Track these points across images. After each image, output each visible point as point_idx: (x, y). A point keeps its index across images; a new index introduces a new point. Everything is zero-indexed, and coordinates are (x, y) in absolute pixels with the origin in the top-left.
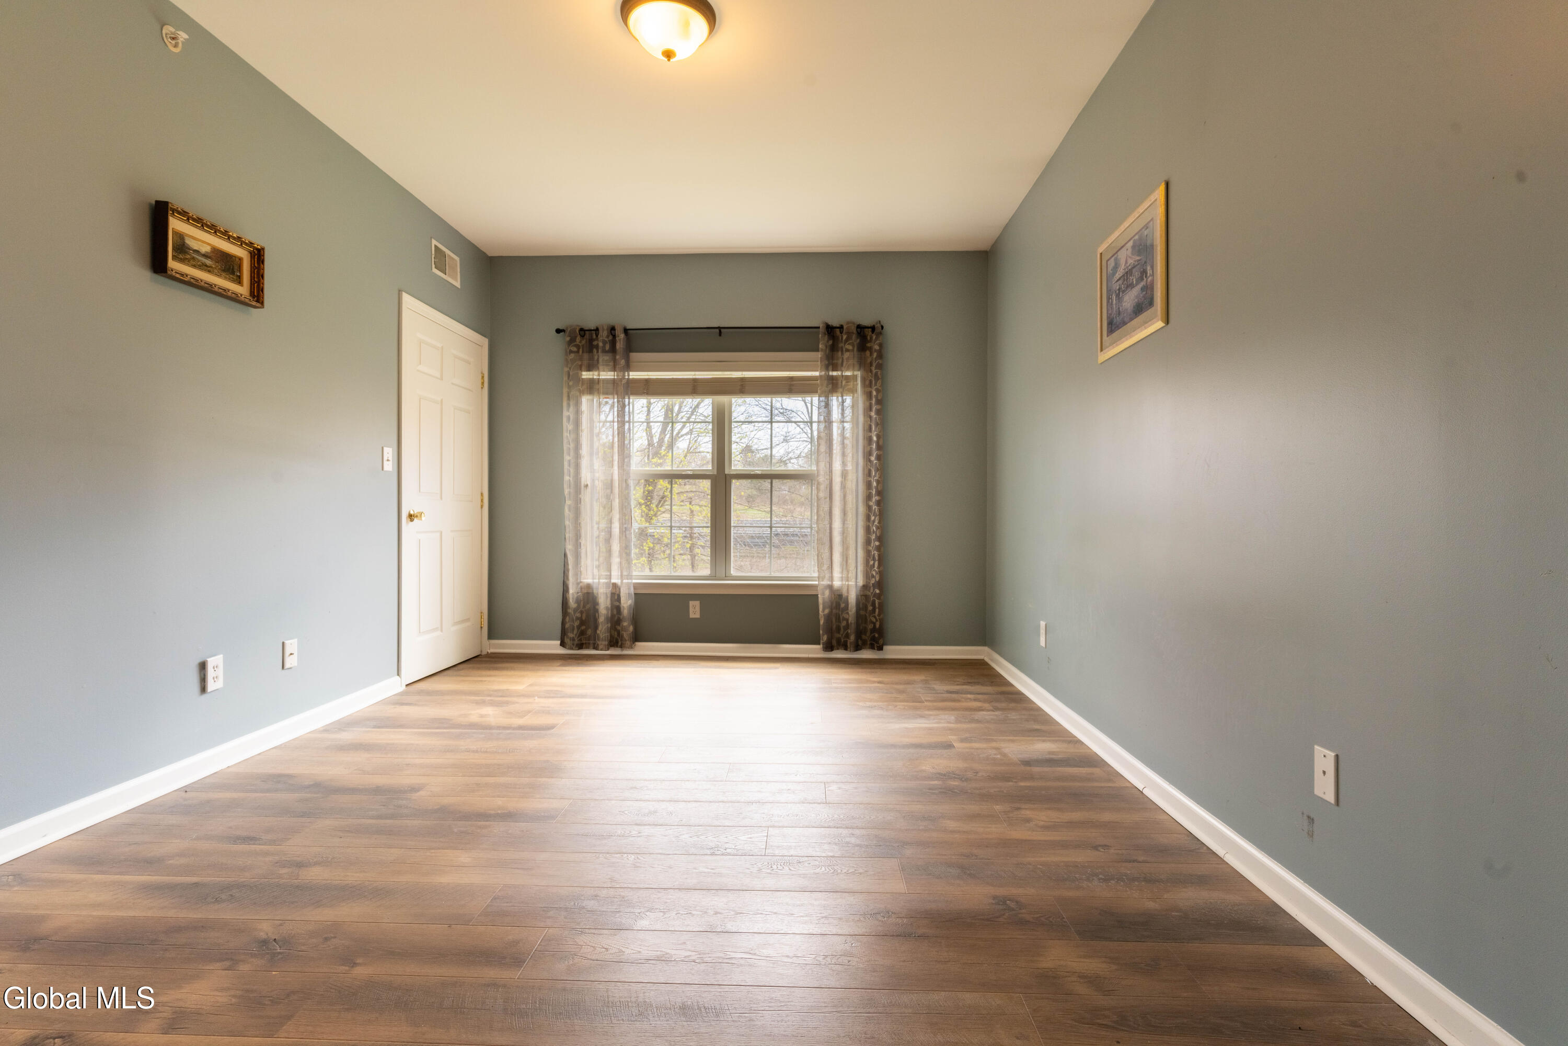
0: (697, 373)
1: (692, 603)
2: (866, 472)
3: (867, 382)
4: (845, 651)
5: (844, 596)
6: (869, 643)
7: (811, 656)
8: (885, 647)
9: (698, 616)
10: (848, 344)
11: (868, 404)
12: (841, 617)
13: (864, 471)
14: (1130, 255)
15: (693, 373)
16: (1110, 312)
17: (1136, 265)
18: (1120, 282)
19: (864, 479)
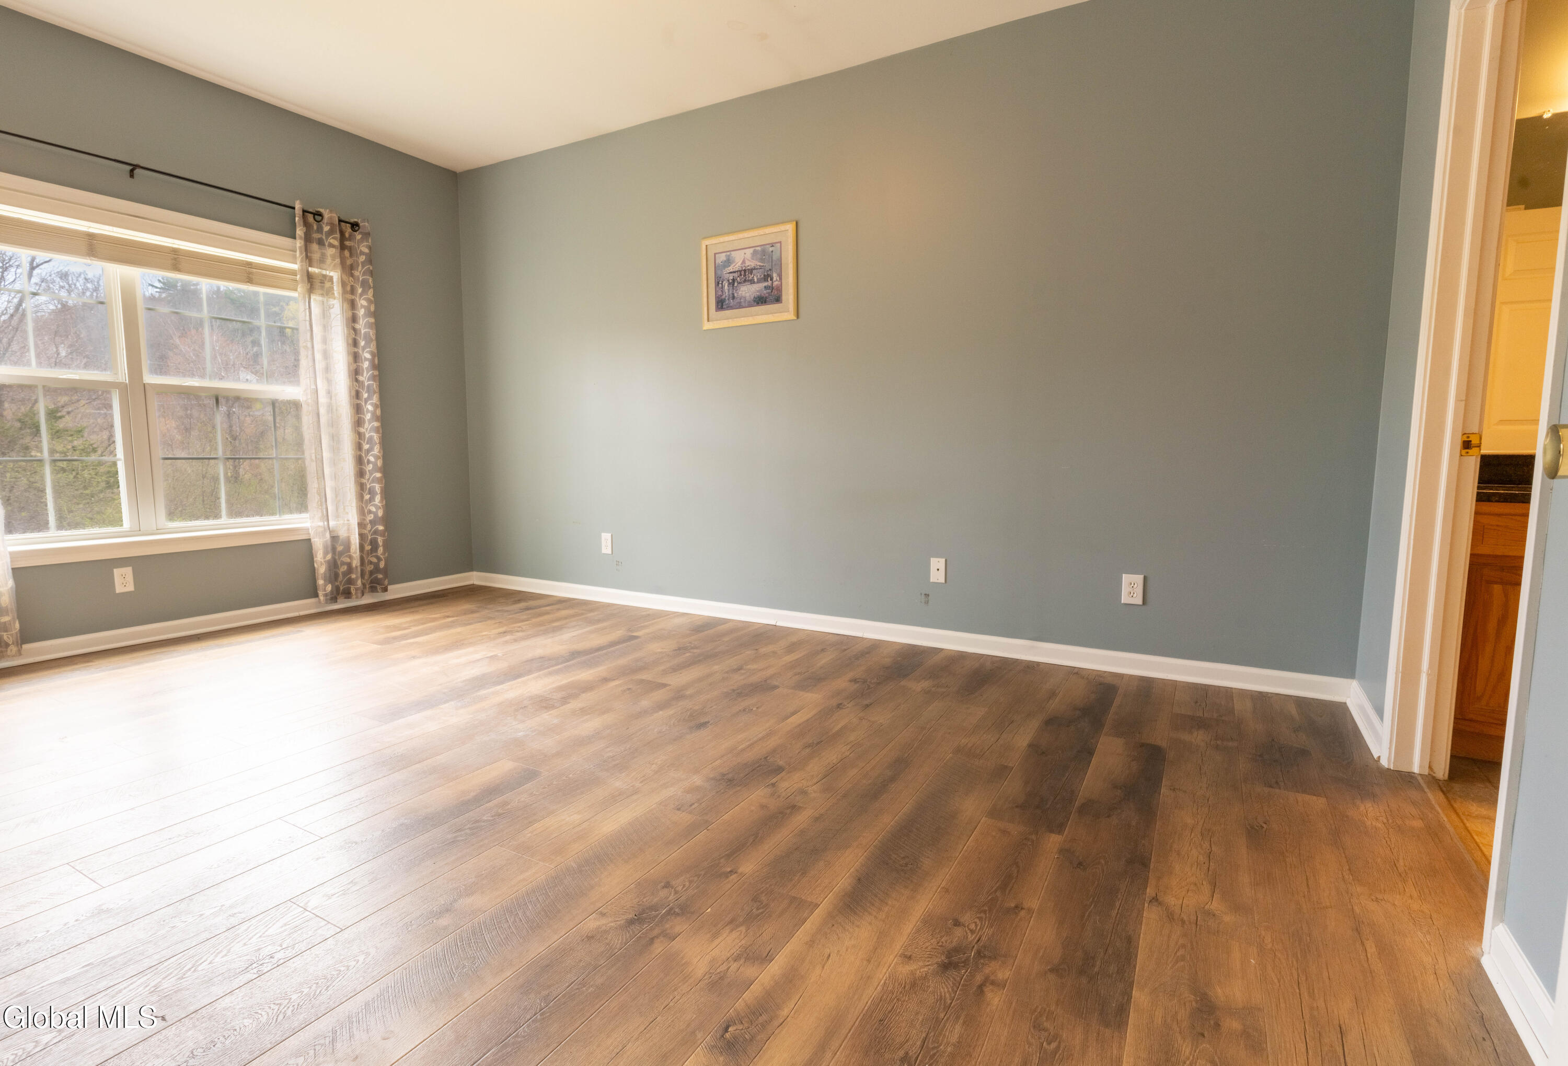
0: (115, 229)
1: (117, 572)
2: (354, 393)
3: (349, 288)
4: (346, 600)
5: (341, 537)
6: (367, 586)
7: (302, 613)
8: (390, 587)
9: (130, 588)
10: (333, 238)
11: (350, 314)
12: (339, 563)
13: (350, 392)
14: (750, 259)
15: (110, 228)
16: (720, 293)
17: (757, 269)
18: (736, 275)
19: (351, 402)
